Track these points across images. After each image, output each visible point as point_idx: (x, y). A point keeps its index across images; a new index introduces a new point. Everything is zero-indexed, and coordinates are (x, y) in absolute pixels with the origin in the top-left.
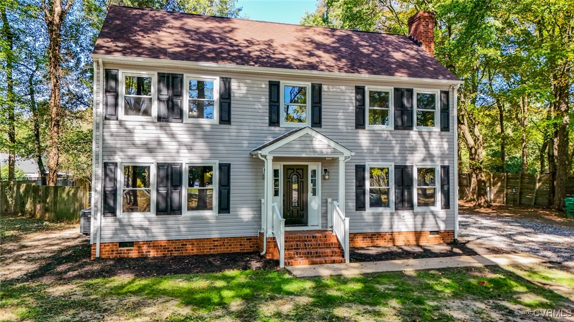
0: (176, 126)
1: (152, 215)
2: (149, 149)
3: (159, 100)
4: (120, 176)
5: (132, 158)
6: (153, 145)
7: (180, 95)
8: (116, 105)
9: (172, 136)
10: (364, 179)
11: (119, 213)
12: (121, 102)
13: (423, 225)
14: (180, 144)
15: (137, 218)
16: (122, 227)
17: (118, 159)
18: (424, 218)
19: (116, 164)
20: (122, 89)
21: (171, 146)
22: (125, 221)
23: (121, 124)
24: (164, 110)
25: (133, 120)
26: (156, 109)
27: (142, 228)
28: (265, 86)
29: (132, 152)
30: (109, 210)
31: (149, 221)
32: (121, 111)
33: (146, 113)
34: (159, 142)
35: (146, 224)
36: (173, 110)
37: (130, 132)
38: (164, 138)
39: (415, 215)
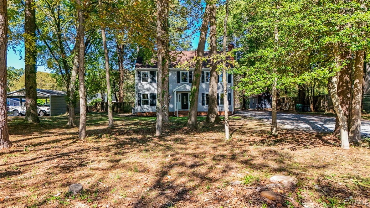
0: (154, 84)
1: (149, 106)
2: (148, 90)
3: (150, 78)
4: (142, 97)
5: (144, 92)
6: (149, 89)
7: (155, 76)
8: (140, 80)
9: (153, 87)
10: (204, 97)
11: (142, 105)
12: (141, 79)
13: (222, 109)
14: (155, 88)
15: (145, 106)
16: (142, 108)
17: (141, 92)
18: (222, 108)
19: (140, 94)
20: (142, 76)
21: (153, 89)
22: (143, 107)
23: (141, 84)
24: (151, 80)
25: (144, 83)
26: (149, 80)
27: (146, 109)
28: (176, 73)
29: (144, 91)
30: (139, 104)
31: (148, 107)
32: (141, 81)
33: (147, 81)
34: (150, 88)
35: (147, 108)
36: (153, 80)
37: (143, 86)
38: (151, 87)
39: (219, 107)
